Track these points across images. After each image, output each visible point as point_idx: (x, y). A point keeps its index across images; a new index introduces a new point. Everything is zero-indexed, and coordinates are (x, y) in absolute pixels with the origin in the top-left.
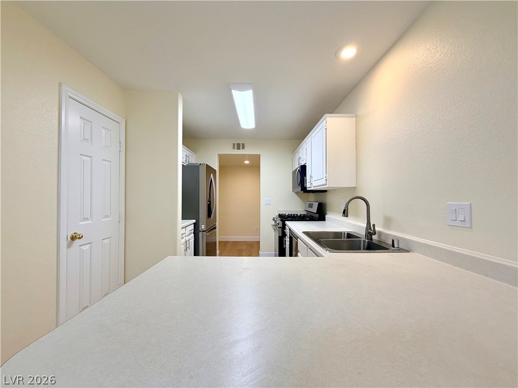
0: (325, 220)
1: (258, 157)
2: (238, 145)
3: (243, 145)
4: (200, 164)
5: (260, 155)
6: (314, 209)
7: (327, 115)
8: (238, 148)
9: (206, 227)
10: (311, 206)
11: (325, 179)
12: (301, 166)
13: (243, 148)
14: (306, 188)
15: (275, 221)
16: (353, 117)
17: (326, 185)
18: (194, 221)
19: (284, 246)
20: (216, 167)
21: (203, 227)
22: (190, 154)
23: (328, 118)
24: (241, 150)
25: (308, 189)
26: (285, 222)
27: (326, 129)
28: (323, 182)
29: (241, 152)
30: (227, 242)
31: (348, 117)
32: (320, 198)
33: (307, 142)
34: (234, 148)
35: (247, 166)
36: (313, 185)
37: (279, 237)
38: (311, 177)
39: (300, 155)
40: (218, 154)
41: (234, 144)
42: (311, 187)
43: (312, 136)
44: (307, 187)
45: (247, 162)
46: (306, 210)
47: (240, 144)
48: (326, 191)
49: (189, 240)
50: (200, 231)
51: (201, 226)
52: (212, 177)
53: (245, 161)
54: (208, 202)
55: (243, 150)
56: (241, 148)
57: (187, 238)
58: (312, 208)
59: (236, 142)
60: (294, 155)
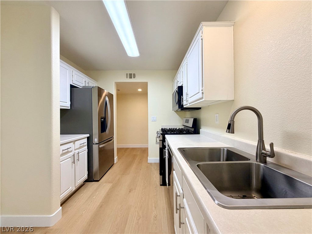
0: (200, 134)
1: (146, 84)
2: (131, 75)
3: (134, 75)
4: (93, 87)
5: (147, 82)
6: (190, 124)
7: (203, 23)
8: (131, 78)
9: (99, 140)
10: (187, 121)
11: (202, 92)
12: (179, 86)
13: (134, 77)
14: (183, 106)
16: (230, 26)
17: (202, 98)
18: (88, 135)
19: (164, 156)
20: (114, 93)
21: (96, 140)
22: (90, 80)
23: (204, 27)
25: (184, 107)
26: (165, 136)
27: (202, 39)
28: (200, 95)
29: (133, 80)
30: (127, 148)
31: (226, 26)
32: (195, 114)
33: (184, 65)
34: (127, 77)
36: (189, 102)
37: (160, 148)
38: (187, 94)
39: (178, 80)
40: (115, 82)
41: (127, 74)
42: (187, 104)
43: (188, 57)
44: (184, 104)
45: (140, 90)
46: (183, 125)
47: (132, 74)
48: (200, 108)
49: (79, 153)
50: (94, 144)
51: (94, 139)
52: (107, 99)
53: (138, 89)
54: (102, 119)
55: (134, 79)
56: (133, 77)
57: (77, 151)
58: (188, 123)
59: (129, 72)
60: (174, 82)
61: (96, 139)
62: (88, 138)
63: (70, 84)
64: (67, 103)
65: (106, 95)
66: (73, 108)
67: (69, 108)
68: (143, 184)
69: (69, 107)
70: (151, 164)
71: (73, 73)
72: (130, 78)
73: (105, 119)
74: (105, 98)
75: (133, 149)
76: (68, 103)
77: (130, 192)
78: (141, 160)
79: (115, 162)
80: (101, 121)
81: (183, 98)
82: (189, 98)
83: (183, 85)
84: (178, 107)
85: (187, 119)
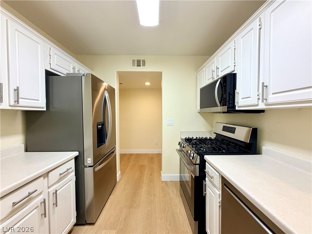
1: (160, 75)
2: (139, 61)
3: (144, 61)
4: (84, 75)
5: (161, 73)
8: (139, 65)
9: (94, 159)
13: (144, 65)
15: (181, 146)
18: (76, 154)
19: (204, 193)
20: (116, 86)
22: (81, 67)
24: (141, 67)
26: (203, 157)
29: (141, 69)
34: (134, 65)
35: (147, 89)
40: (117, 72)
41: (134, 61)
45: (148, 84)
46: (215, 133)
49: (56, 191)
50: (85, 167)
51: (87, 160)
52: (107, 95)
53: (145, 83)
54: (100, 125)
55: (144, 67)
56: (141, 65)
57: (52, 189)
58: (234, 133)
59: (136, 58)
60: (199, 72)
61: (89, 159)
62: (76, 158)
63: (46, 70)
64: (38, 100)
65: (105, 89)
66: (51, 109)
67: (45, 109)
69: (43, 108)
71: (51, 51)
72: (137, 66)
73: (103, 124)
74: (103, 93)
75: (138, 156)
76: (40, 102)
78: (151, 175)
79: (118, 180)
80: (97, 128)
81: (236, 95)
82: (273, 94)
83: (234, 71)
84: (225, 108)
85: (228, 125)
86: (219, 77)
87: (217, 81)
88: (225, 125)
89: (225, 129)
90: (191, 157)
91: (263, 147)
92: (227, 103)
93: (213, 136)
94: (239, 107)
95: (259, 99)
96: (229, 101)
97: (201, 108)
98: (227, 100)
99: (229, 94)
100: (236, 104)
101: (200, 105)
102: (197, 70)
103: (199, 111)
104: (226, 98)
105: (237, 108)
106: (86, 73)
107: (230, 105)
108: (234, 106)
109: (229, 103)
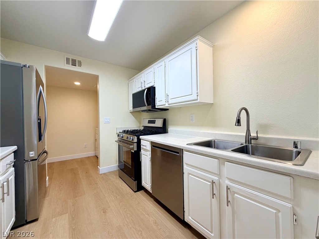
0: (168, 133)
2: (74, 61)
3: (80, 62)
4: (25, 66)
5: (98, 75)
8: (74, 65)
9: (38, 153)
10: (152, 122)
11: (196, 94)
12: (150, 87)
13: (80, 65)
17: (197, 100)
18: (16, 148)
19: (141, 159)
21: (32, 154)
24: (77, 67)
26: (139, 137)
27: (196, 50)
28: (192, 97)
29: (76, 69)
33: (157, 67)
34: (68, 63)
38: (168, 95)
39: (144, 79)
40: (45, 66)
41: (68, 60)
42: (163, 105)
43: (167, 61)
45: (77, 83)
46: (143, 126)
47: (76, 60)
48: (168, 109)
49: (8, 179)
50: (26, 161)
51: (29, 153)
52: (42, 89)
53: (74, 82)
54: (39, 120)
56: (77, 65)
58: (155, 123)
59: (71, 57)
60: (130, 81)
68: (114, 198)
70: (105, 174)
72: (72, 65)
77: (105, 212)
78: (86, 173)
81: (156, 99)
82: (171, 99)
83: (154, 85)
84: (150, 107)
85: (151, 119)
86: (146, 87)
87: (145, 90)
88: (150, 119)
89: (150, 122)
90: (131, 139)
91: (169, 129)
92: (151, 104)
93: (142, 128)
94: (157, 106)
95: (166, 101)
96: (152, 103)
97: (133, 108)
98: (151, 102)
99: (152, 99)
100: (156, 104)
101: (132, 106)
102: (129, 80)
103: (132, 111)
104: (150, 101)
105: (156, 107)
106: (28, 65)
107: (153, 105)
108: (155, 106)
109: (152, 104)
